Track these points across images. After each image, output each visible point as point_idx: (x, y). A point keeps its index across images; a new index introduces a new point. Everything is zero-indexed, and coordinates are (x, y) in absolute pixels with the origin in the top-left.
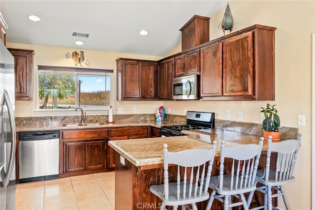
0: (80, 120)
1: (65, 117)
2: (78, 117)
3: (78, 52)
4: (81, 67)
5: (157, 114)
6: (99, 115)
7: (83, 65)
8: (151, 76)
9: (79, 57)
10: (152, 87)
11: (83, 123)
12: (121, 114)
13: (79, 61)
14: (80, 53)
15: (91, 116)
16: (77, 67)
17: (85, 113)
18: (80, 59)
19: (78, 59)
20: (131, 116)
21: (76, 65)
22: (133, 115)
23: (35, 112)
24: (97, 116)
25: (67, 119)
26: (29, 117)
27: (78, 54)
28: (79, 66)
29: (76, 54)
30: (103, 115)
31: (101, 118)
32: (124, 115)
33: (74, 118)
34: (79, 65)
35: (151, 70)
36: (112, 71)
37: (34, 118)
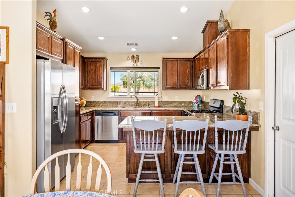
0: (136, 104)
1: (126, 102)
2: (134, 102)
3: (135, 55)
4: (137, 66)
5: (193, 101)
6: (149, 101)
7: (139, 65)
8: (188, 70)
9: (136, 59)
10: (188, 79)
11: (137, 106)
12: (166, 101)
13: (136, 62)
14: (136, 56)
15: (143, 101)
16: (134, 66)
17: (139, 99)
18: (136, 60)
19: (135, 61)
20: (173, 102)
21: (133, 65)
22: (175, 101)
23: (108, 98)
24: (148, 101)
25: (127, 103)
26: (104, 101)
27: (134, 58)
28: (135, 66)
29: (133, 57)
30: (152, 101)
31: (150, 103)
32: (168, 101)
33: (132, 103)
34: (135, 65)
35: (188, 65)
36: (159, 68)
37: (107, 102)
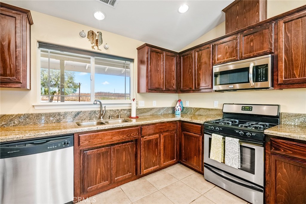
0: (98, 116)
1: (78, 113)
2: (95, 112)
3: (96, 31)
4: (99, 51)
5: (177, 107)
6: (120, 109)
7: (101, 49)
8: (174, 68)
9: (97, 38)
10: (174, 79)
11: (102, 119)
12: (142, 108)
13: (97, 44)
14: (97, 34)
15: (110, 110)
16: (93, 50)
17: (105, 107)
18: (97, 41)
19: (95, 41)
20: (151, 109)
21: (93, 47)
22: (153, 108)
23: (33, 106)
24: (118, 110)
25: (81, 115)
26: (23, 113)
27: (95, 35)
28: (96, 50)
29: (93, 34)
30: (124, 109)
31: (122, 112)
32: (145, 109)
33: (90, 113)
34: (96, 47)
35: (173, 61)
36: (132, 60)
37: (32, 114)
